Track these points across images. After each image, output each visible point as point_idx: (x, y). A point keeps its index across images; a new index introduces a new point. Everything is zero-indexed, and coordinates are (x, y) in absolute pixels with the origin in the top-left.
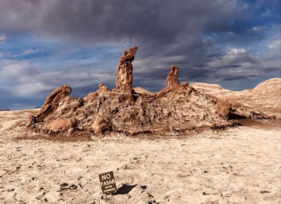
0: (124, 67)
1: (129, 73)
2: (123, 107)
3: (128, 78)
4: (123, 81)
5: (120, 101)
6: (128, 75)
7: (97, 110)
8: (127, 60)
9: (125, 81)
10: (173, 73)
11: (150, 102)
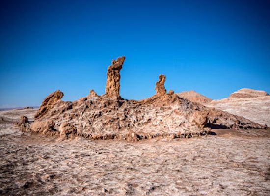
0: (112, 75)
1: (116, 81)
2: (106, 112)
3: (115, 85)
4: (111, 87)
5: (105, 106)
6: (115, 82)
7: (82, 113)
8: (114, 69)
9: (113, 88)
10: (160, 82)
11: (134, 108)
